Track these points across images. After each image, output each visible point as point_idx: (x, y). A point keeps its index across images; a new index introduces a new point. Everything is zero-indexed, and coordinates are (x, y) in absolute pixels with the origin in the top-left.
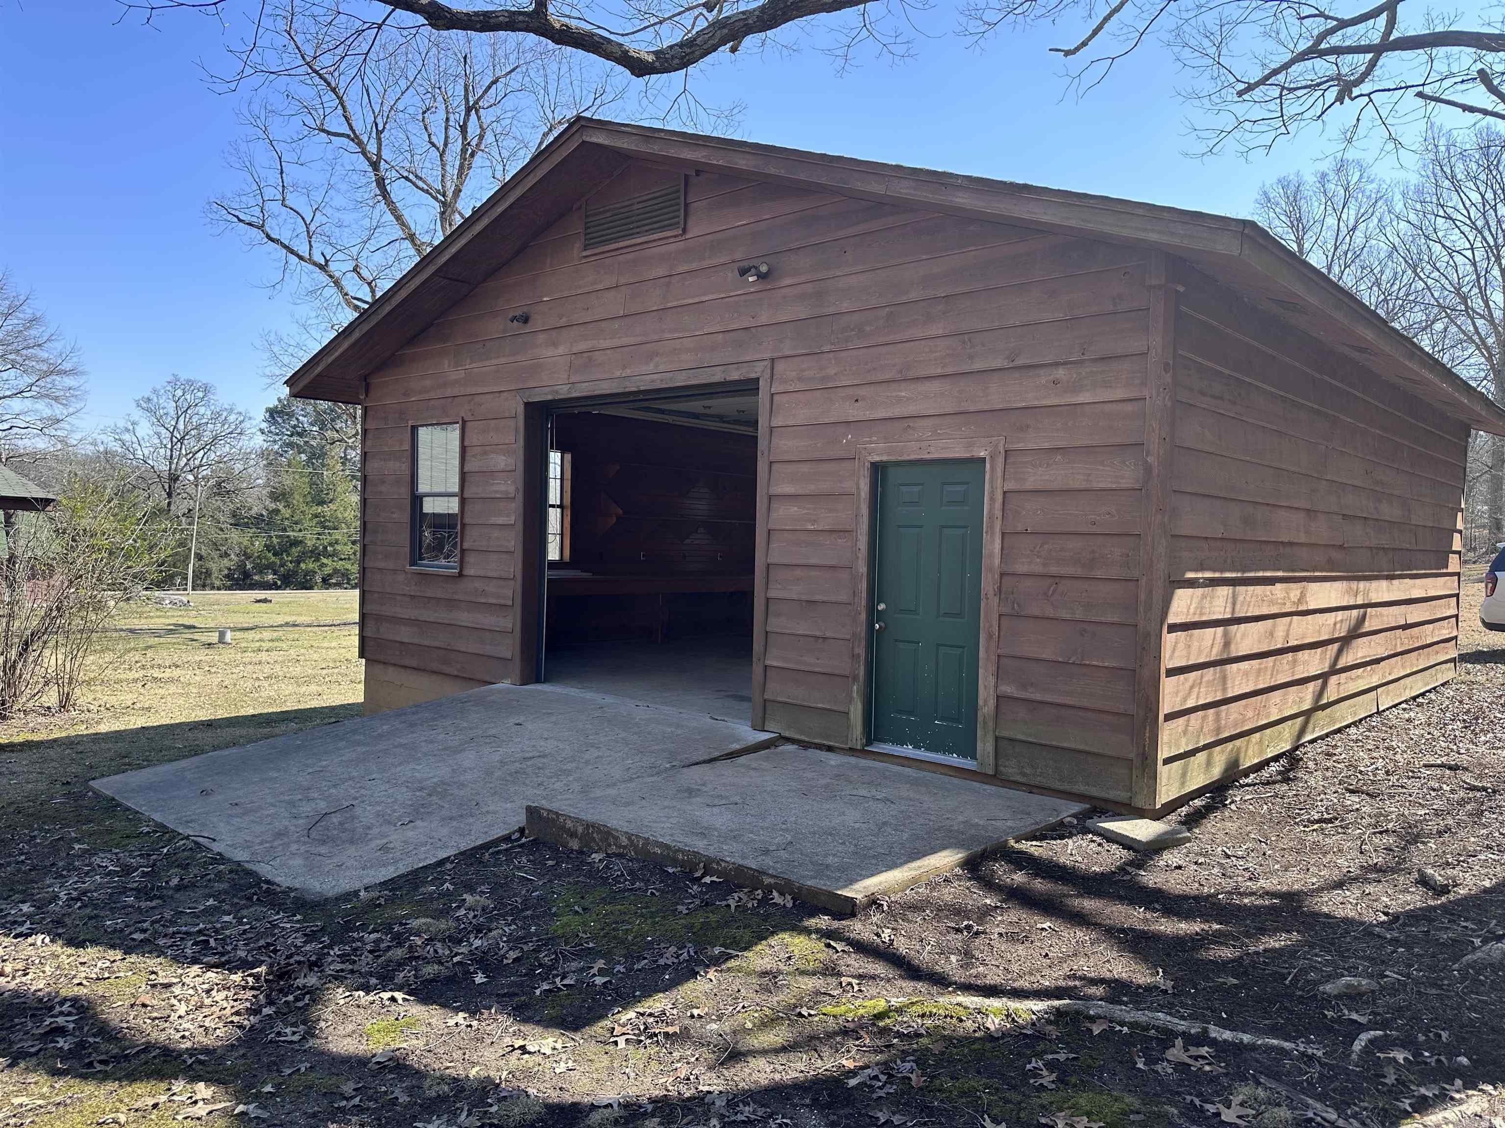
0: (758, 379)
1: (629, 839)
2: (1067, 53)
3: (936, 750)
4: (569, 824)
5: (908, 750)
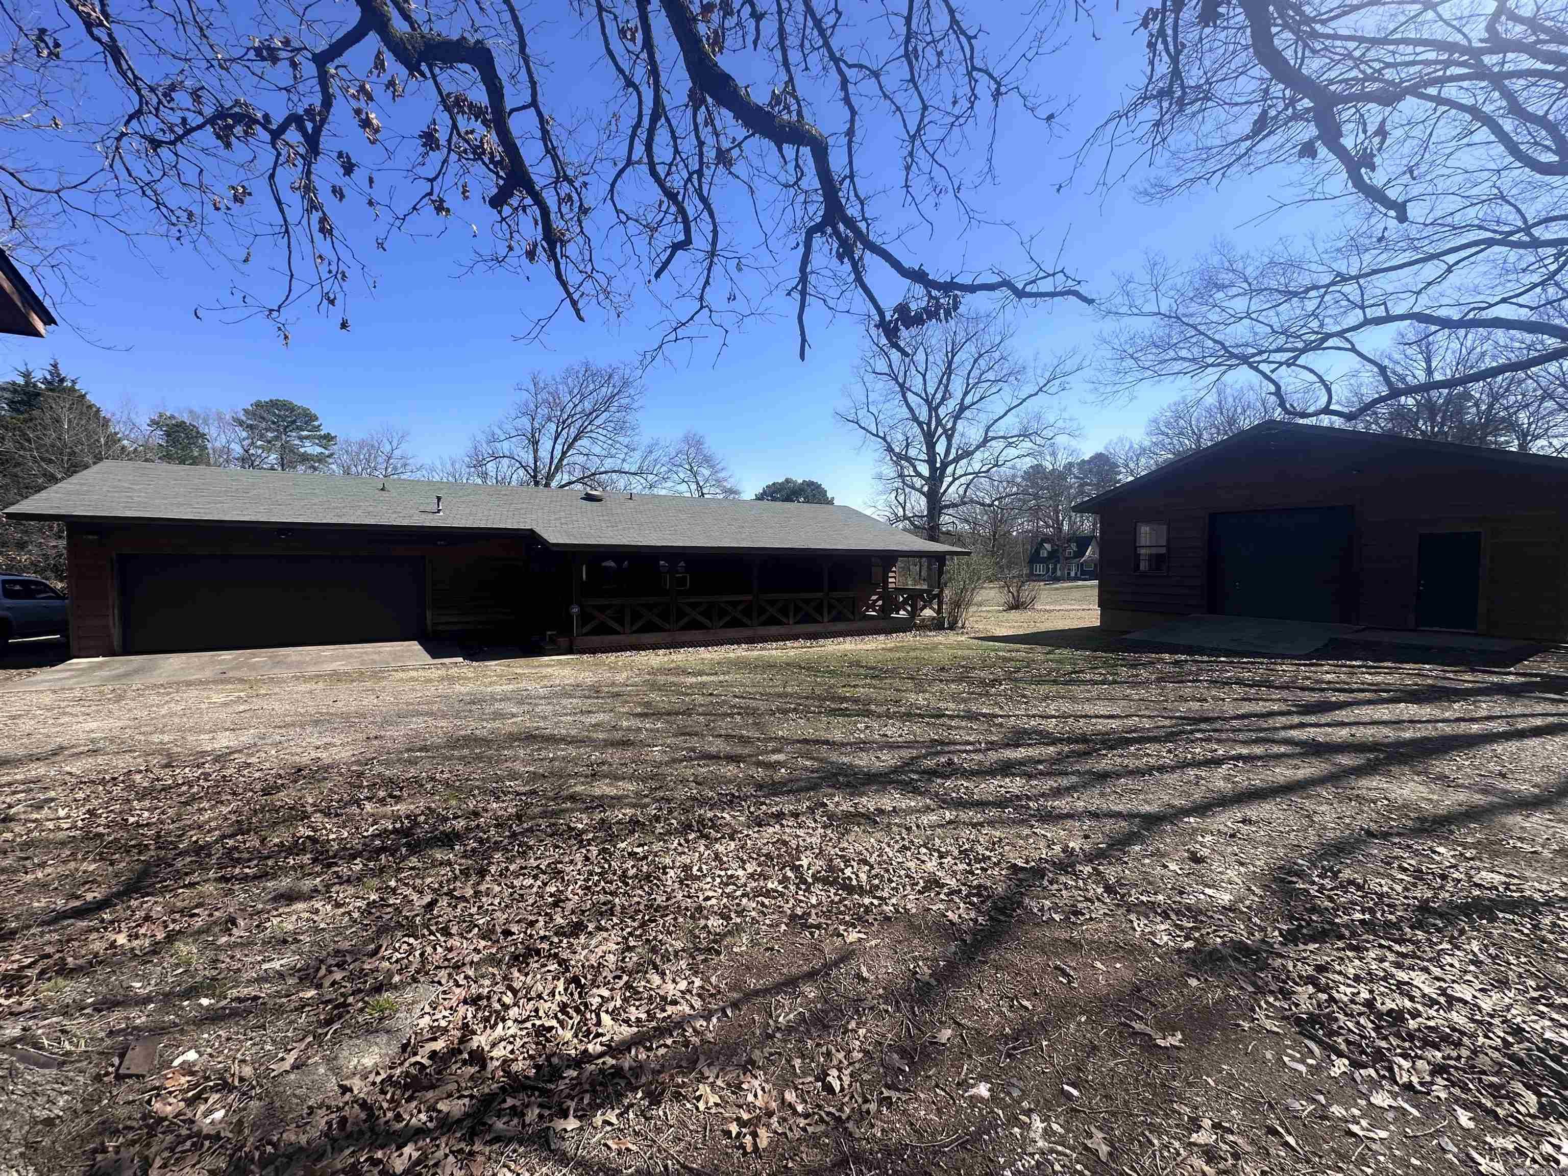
0: (1354, 505)
5: (1437, 629)
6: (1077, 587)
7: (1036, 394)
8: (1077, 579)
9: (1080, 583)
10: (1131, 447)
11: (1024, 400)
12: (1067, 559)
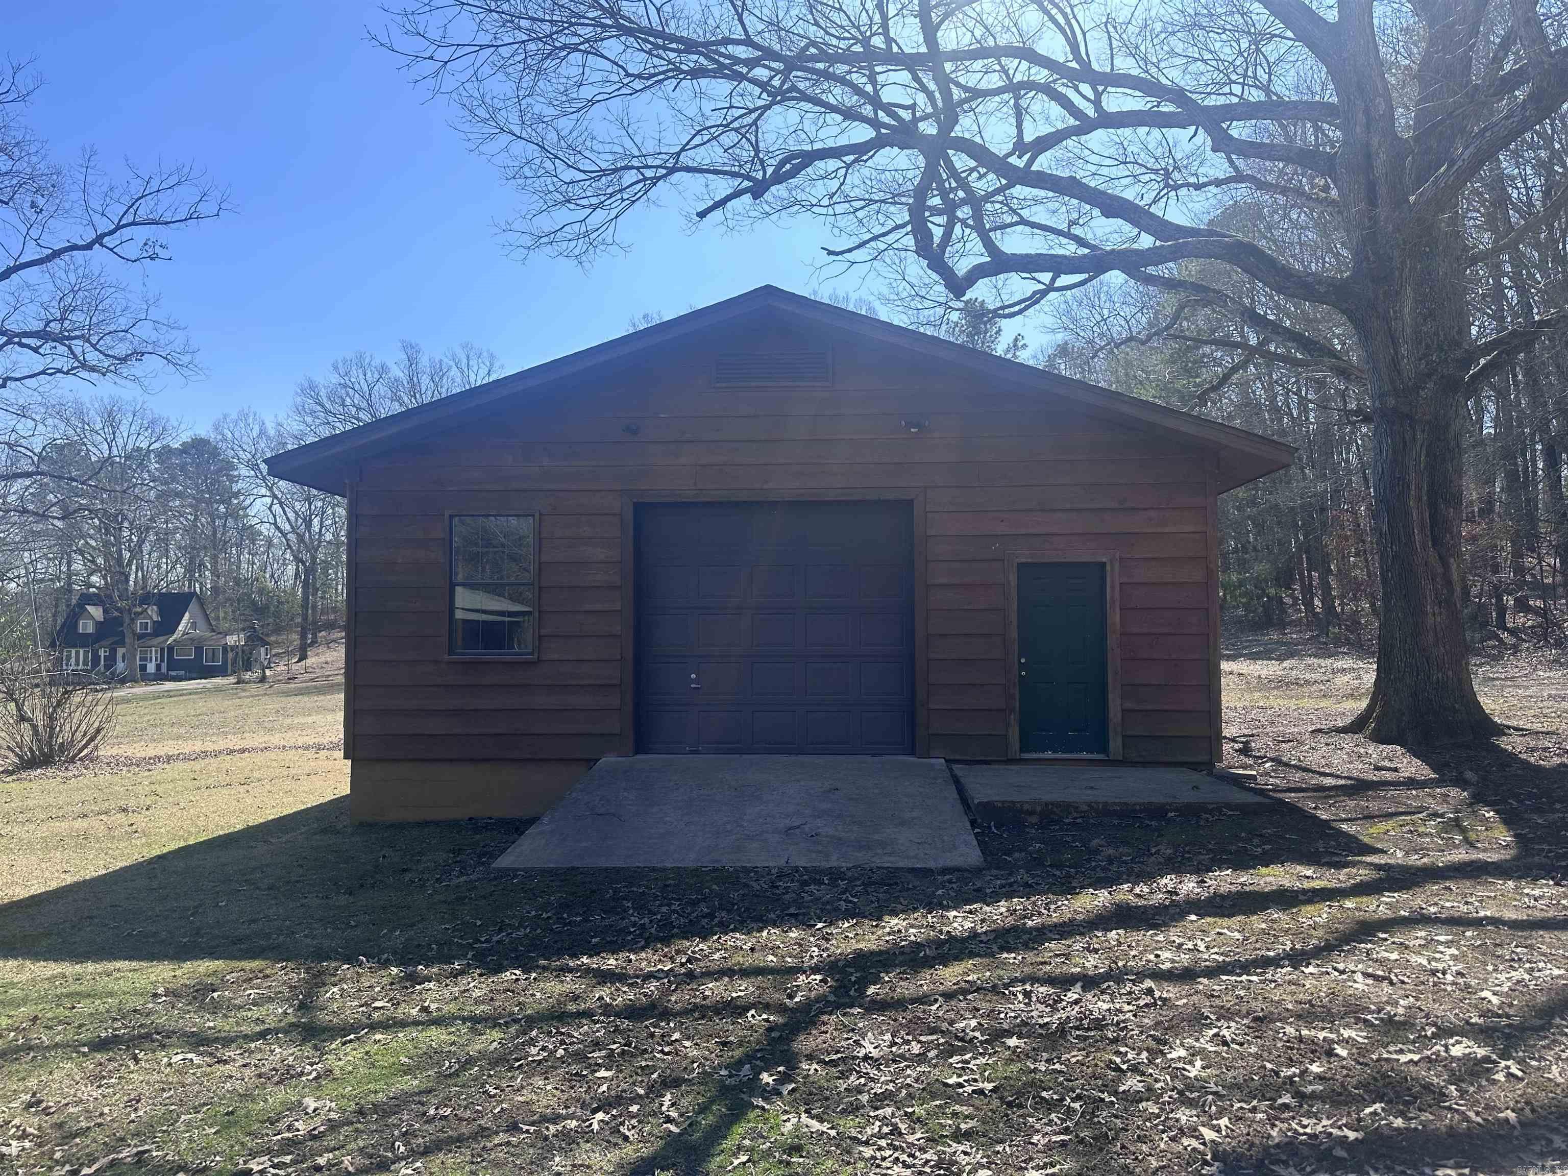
0: (912, 500)
1: (1089, 806)
2: (830, 253)
3: (1072, 752)
4: (1026, 807)
5: (1049, 754)
6: (169, 694)
7: (89, 247)
8: (160, 677)
9: (169, 685)
10: (262, 433)
11: (56, 254)
12: (141, 637)
